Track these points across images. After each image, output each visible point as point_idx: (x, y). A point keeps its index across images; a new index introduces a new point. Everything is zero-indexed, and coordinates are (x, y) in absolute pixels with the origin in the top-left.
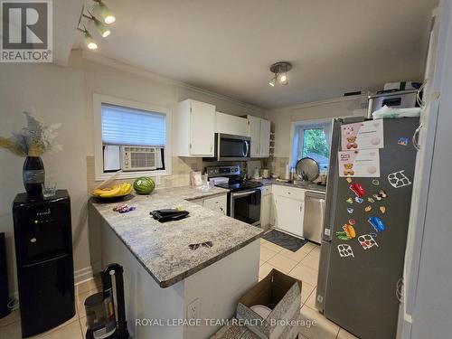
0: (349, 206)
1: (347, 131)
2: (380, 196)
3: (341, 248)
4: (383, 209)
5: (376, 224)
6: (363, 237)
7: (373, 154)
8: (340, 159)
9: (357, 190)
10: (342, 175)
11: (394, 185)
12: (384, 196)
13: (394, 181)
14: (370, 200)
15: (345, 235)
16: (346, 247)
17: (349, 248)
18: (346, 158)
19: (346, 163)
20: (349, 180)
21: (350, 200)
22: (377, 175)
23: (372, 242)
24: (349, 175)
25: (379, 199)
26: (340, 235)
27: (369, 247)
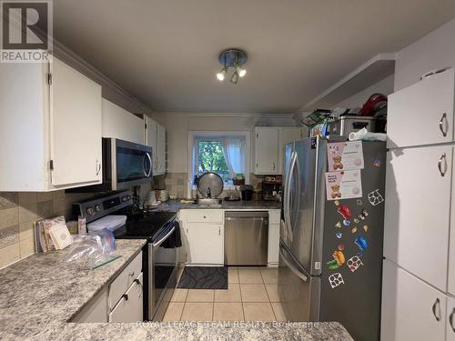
0: (339, 230)
1: (333, 150)
2: (364, 215)
3: (332, 279)
4: (365, 228)
5: (361, 243)
6: (351, 259)
7: (356, 175)
8: (327, 181)
9: (344, 212)
10: (329, 198)
11: (373, 203)
12: (366, 215)
13: (372, 200)
14: (355, 220)
15: (335, 263)
16: (336, 276)
17: (340, 276)
18: (333, 179)
19: (333, 184)
20: (337, 203)
21: (338, 225)
22: (360, 195)
23: (359, 262)
24: (337, 198)
25: (363, 218)
26: (331, 264)
27: (356, 267)
